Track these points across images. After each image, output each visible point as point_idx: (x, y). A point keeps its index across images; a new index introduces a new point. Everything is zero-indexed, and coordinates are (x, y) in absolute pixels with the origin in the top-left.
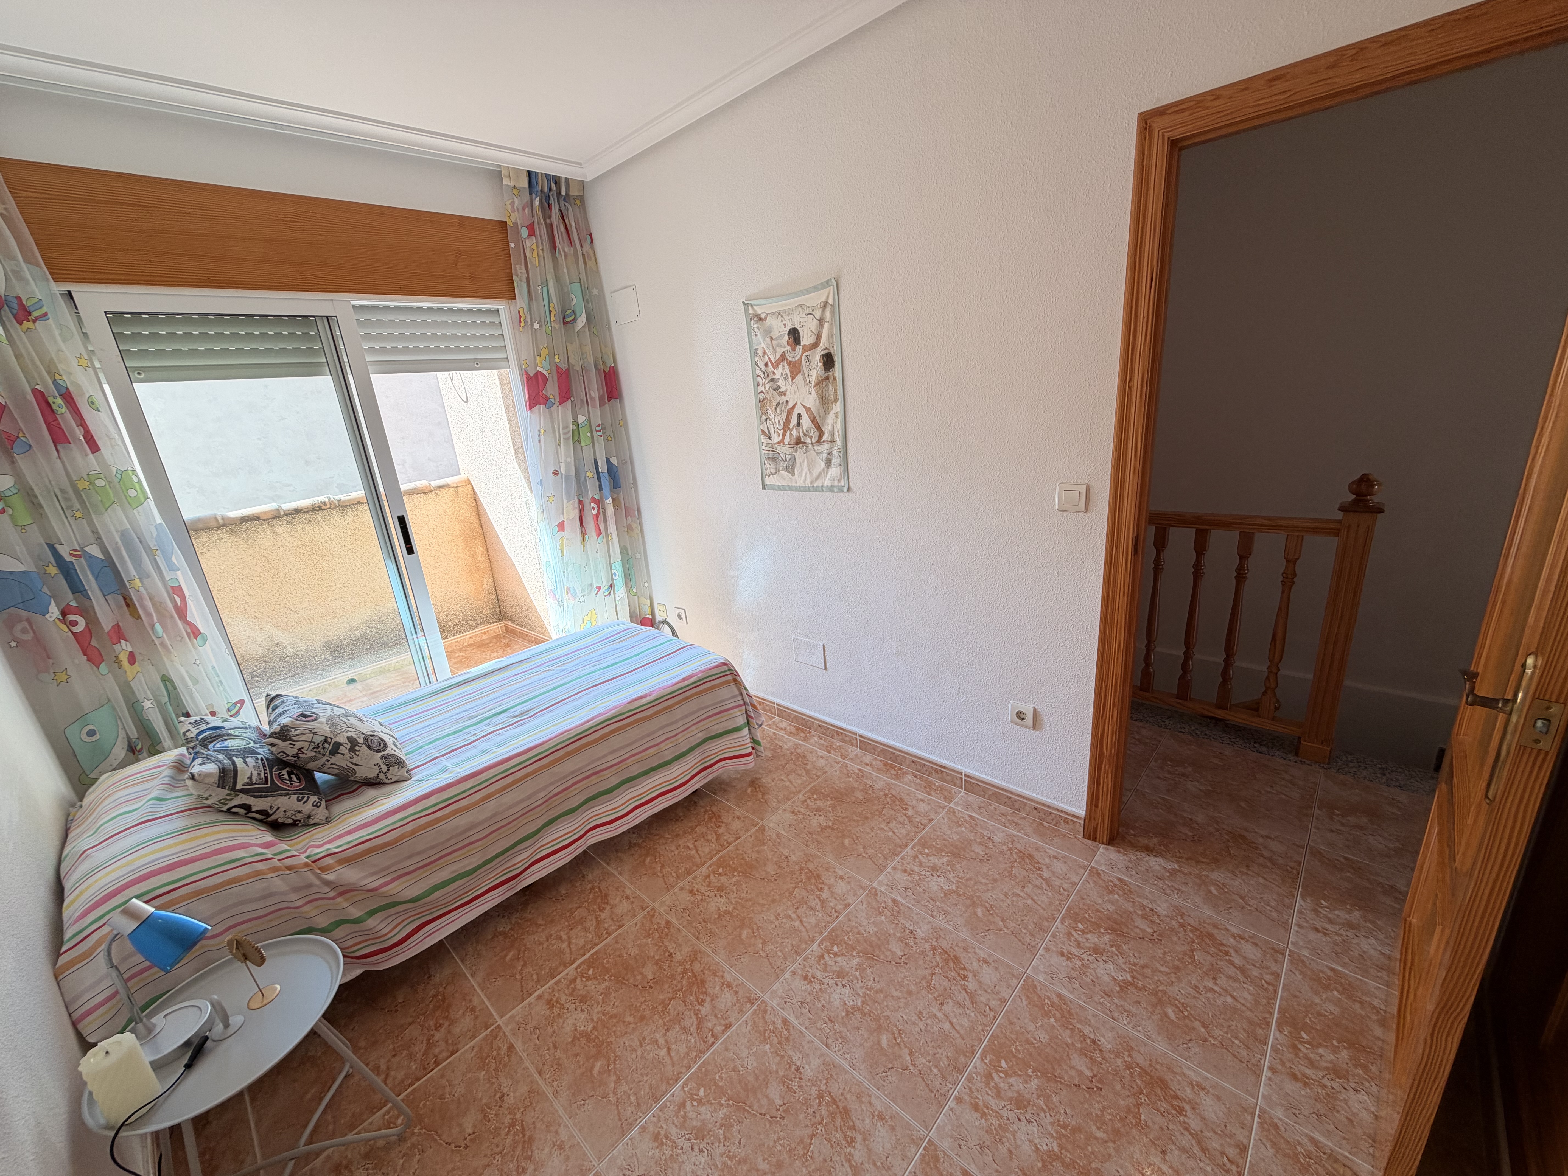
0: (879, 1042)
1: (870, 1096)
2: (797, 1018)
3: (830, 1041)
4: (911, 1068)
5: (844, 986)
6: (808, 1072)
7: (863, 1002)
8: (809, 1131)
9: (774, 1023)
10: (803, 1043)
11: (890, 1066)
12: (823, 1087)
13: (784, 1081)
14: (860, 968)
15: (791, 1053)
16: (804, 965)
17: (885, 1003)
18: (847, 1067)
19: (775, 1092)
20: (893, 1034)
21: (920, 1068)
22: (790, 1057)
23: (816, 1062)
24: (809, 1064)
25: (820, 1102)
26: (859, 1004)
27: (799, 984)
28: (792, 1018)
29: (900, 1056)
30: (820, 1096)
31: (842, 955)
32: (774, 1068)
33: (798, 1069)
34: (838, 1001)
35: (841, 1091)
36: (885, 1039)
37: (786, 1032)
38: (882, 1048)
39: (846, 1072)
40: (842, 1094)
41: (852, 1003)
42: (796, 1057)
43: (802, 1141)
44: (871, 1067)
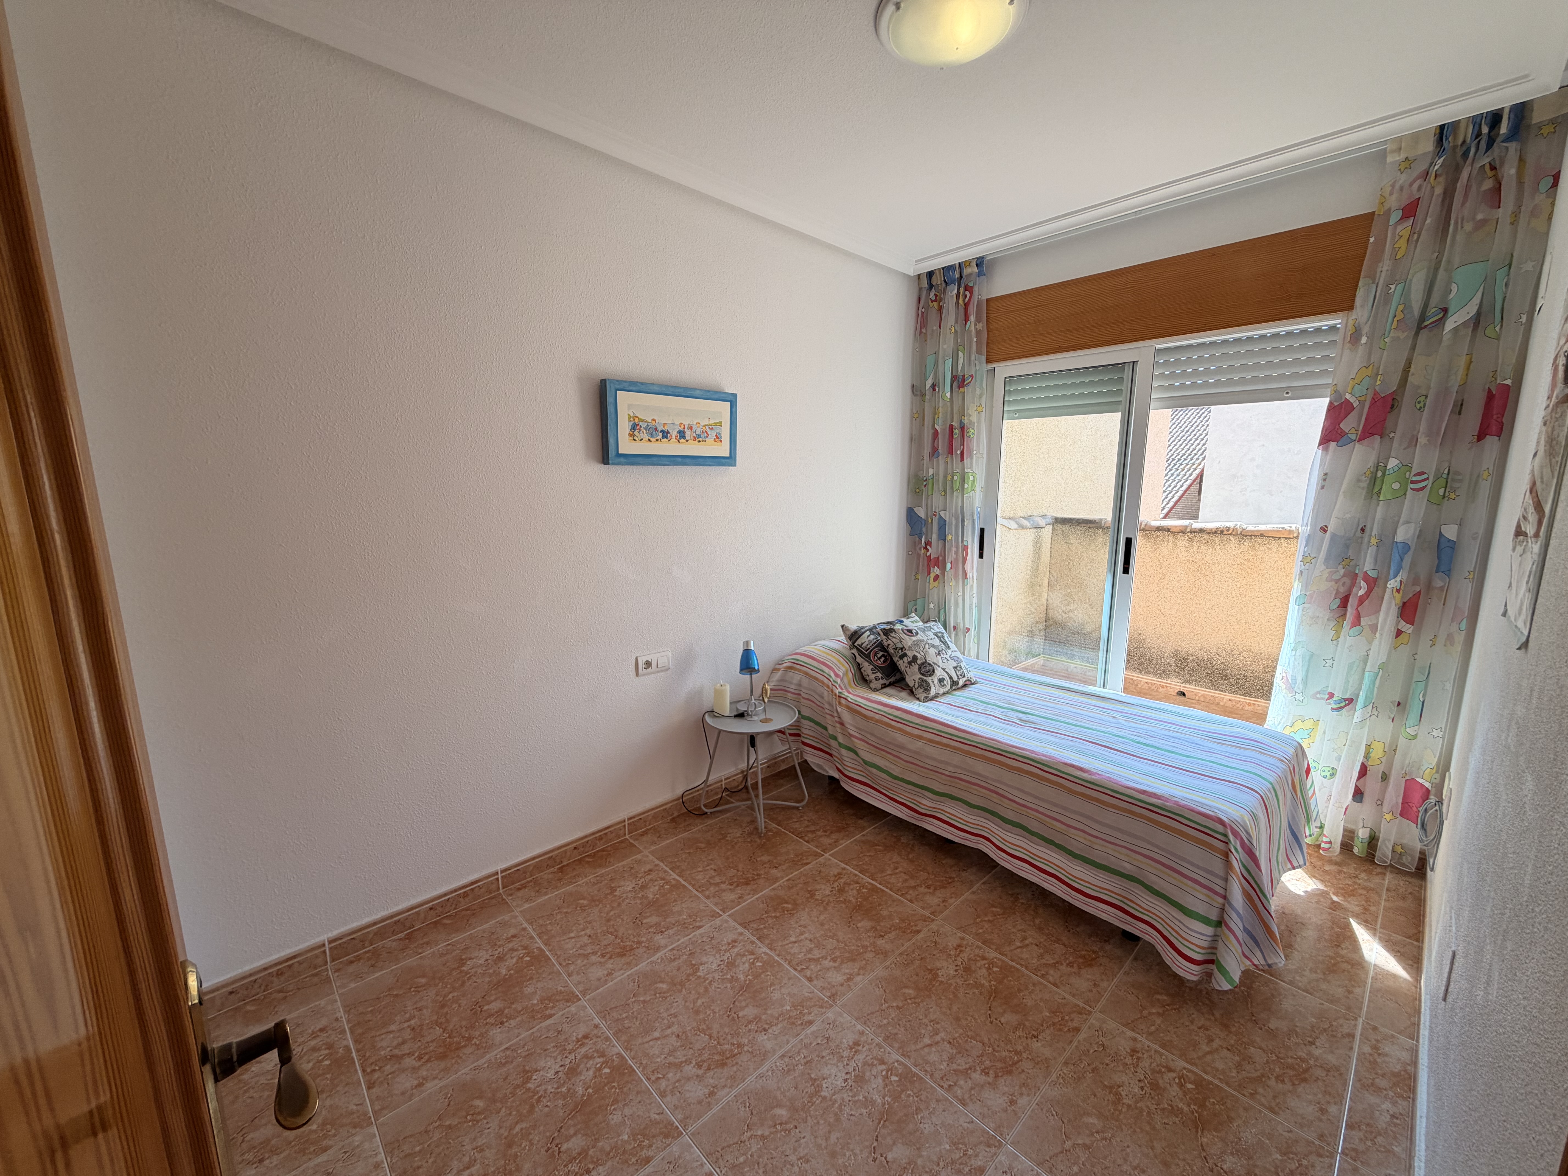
0: (779, 1106)
1: (730, 1087)
2: (813, 1033)
3: (787, 1060)
4: (749, 1134)
5: (846, 1080)
6: (762, 1038)
7: (824, 1098)
8: (715, 1034)
9: (810, 1014)
10: (787, 1036)
11: (755, 1112)
12: (746, 1048)
13: (757, 1019)
14: (868, 1102)
15: (780, 1026)
16: (871, 1044)
17: (822, 1122)
18: (760, 1071)
19: (750, 1012)
20: (786, 1123)
21: (747, 1143)
22: (776, 1025)
23: (769, 1045)
24: (769, 1039)
25: (734, 1044)
26: (823, 1094)
27: (849, 1038)
28: (813, 1028)
29: (762, 1125)
30: (740, 1045)
31: (886, 1085)
32: (769, 1012)
33: (765, 1030)
34: (828, 1073)
35: (740, 1063)
36: (782, 1112)
37: (799, 1022)
38: (773, 1108)
39: (755, 1070)
40: (737, 1063)
41: (824, 1086)
42: (776, 1029)
43: (708, 1028)
44: (756, 1094)
